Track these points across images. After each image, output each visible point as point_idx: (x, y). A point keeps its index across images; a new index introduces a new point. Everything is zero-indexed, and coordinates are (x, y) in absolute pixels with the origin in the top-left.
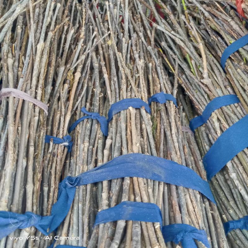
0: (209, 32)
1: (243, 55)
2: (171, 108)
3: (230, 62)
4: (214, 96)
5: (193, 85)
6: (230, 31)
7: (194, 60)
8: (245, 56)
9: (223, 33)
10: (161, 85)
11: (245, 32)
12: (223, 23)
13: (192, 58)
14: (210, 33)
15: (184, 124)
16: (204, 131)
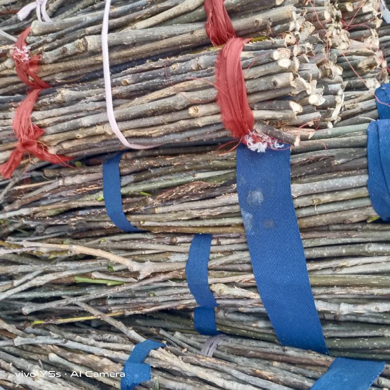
0: (59, 223)
1: (135, 192)
2: (166, 361)
3: (133, 217)
4: (179, 270)
5: (137, 295)
6: (79, 191)
7: (92, 272)
8: (139, 190)
9: (76, 203)
10: (105, 355)
11: (96, 171)
12: (59, 194)
13: (88, 273)
14: (61, 223)
15: (198, 344)
16: (226, 314)
